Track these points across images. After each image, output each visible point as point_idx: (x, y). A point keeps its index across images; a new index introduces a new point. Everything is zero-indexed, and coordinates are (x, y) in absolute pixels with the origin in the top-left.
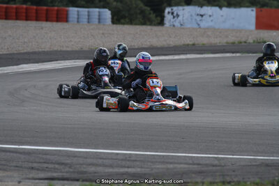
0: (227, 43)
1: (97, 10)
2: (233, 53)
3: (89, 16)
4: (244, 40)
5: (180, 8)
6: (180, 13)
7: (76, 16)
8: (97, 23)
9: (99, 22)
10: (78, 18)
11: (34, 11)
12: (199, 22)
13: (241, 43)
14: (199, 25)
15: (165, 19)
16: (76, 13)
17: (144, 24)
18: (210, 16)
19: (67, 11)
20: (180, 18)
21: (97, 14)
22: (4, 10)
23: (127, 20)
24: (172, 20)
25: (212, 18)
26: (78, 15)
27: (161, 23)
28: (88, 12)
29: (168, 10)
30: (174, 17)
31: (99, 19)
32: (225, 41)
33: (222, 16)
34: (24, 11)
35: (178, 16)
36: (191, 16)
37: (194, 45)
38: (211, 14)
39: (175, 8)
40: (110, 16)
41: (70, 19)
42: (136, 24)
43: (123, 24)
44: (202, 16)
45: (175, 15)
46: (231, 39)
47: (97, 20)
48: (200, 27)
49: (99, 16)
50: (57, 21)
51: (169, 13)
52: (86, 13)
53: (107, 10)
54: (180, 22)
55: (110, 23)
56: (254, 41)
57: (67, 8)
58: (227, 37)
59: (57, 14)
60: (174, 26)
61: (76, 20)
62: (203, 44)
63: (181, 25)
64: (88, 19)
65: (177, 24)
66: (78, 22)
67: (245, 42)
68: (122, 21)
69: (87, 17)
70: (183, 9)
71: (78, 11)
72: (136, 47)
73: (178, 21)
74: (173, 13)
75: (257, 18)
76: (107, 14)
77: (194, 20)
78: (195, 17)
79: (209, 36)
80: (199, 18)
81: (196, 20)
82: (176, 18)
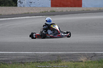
0: (40, 12)
2: (43, 16)
4: (46, 11)
13: (45, 12)
14: (30, 6)
15: (18, 4)
17: (10, 6)
18: (34, 3)
20: (23, 3)
23: (3, 5)
24: (20, 4)
25: (35, 3)
27: (16, 6)
30: (21, 3)
32: (40, 11)
33: (39, 2)
35: (22, 3)
37: (28, 13)
38: (34, 2)
42: (7, 6)
43: (2, 6)
44: (31, 3)
45: (21, 2)
46: (42, 11)
48: (30, 7)
51: (19, 2)
54: (23, 5)
56: (50, 11)
58: (40, 10)
60: (21, 6)
62: (32, 13)
63: (24, 6)
65: (22, 6)
67: (47, 12)
68: (2, 5)
72: (7, 14)
74: (20, 2)
75: (52, 3)
77: (28, 4)
78: (29, 3)
79: (33, 10)
80: (30, 3)
81: (29, 4)
82: (21, 4)
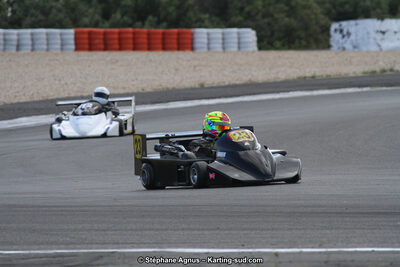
0: (364, 73)
1: (235, 30)
3: (223, 39)
5: (352, 22)
6: (352, 30)
7: (206, 41)
8: (235, 49)
9: (239, 48)
10: (208, 44)
11: (145, 36)
12: (380, 43)
14: (379, 46)
15: (332, 39)
16: (206, 36)
18: (396, 33)
19: (192, 34)
20: (352, 37)
21: (236, 36)
22: (102, 37)
24: (341, 41)
25: (398, 35)
26: (209, 39)
27: (328, 47)
28: (223, 34)
29: (335, 26)
30: (343, 37)
31: (239, 43)
32: (362, 70)
34: (131, 36)
35: (349, 34)
36: (368, 33)
38: (396, 29)
39: (344, 24)
40: (255, 38)
41: (197, 45)
44: (383, 33)
45: (345, 32)
47: (236, 45)
48: (381, 50)
49: (239, 38)
50: (179, 49)
51: (336, 30)
52: (220, 36)
53: (249, 30)
54: (352, 43)
55: (256, 48)
57: (193, 30)
59: (178, 39)
60: (344, 49)
61: (206, 46)
63: (355, 47)
64: (223, 43)
65: (348, 46)
66: (209, 49)
67: (391, 70)
69: (221, 41)
70: (356, 24)
71: (208, 34)
73: (349, 41)
74: (341, 31)
76: (250, 35)
77: (372, 40)
78: (373, 35)
79: (366, 63)
80: (380, 36)
81: (375, 39)
82: (346, 38)
